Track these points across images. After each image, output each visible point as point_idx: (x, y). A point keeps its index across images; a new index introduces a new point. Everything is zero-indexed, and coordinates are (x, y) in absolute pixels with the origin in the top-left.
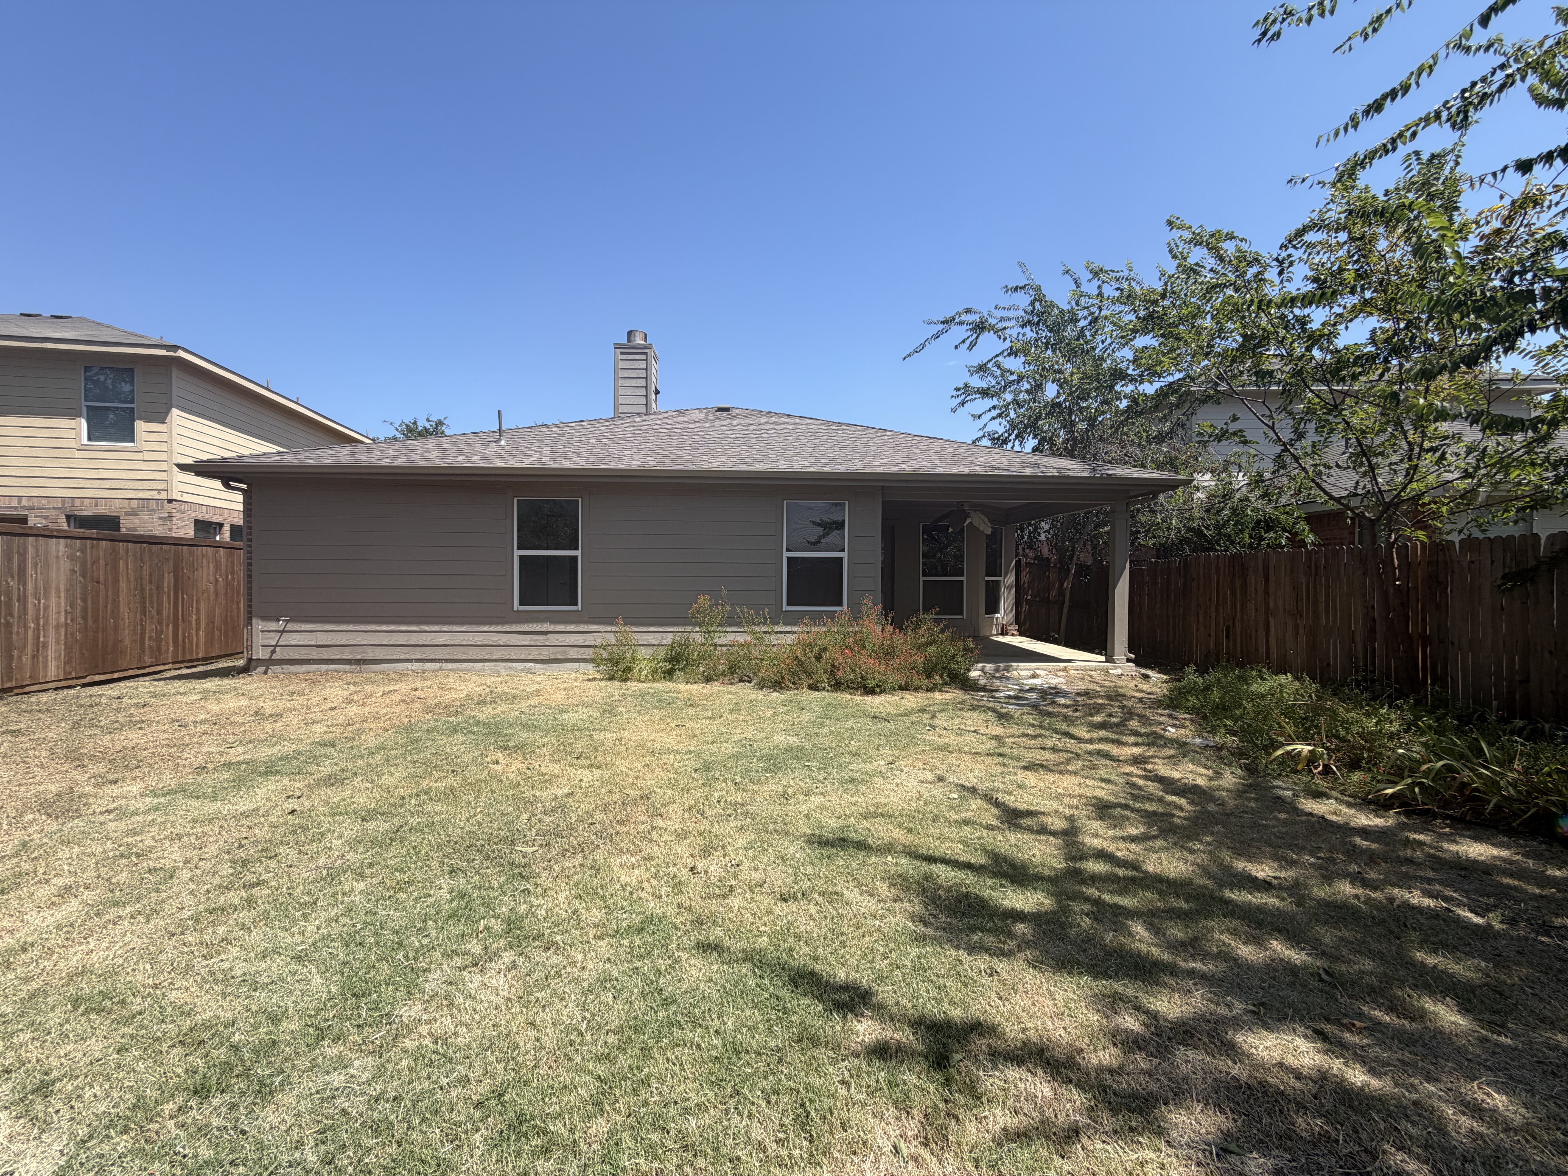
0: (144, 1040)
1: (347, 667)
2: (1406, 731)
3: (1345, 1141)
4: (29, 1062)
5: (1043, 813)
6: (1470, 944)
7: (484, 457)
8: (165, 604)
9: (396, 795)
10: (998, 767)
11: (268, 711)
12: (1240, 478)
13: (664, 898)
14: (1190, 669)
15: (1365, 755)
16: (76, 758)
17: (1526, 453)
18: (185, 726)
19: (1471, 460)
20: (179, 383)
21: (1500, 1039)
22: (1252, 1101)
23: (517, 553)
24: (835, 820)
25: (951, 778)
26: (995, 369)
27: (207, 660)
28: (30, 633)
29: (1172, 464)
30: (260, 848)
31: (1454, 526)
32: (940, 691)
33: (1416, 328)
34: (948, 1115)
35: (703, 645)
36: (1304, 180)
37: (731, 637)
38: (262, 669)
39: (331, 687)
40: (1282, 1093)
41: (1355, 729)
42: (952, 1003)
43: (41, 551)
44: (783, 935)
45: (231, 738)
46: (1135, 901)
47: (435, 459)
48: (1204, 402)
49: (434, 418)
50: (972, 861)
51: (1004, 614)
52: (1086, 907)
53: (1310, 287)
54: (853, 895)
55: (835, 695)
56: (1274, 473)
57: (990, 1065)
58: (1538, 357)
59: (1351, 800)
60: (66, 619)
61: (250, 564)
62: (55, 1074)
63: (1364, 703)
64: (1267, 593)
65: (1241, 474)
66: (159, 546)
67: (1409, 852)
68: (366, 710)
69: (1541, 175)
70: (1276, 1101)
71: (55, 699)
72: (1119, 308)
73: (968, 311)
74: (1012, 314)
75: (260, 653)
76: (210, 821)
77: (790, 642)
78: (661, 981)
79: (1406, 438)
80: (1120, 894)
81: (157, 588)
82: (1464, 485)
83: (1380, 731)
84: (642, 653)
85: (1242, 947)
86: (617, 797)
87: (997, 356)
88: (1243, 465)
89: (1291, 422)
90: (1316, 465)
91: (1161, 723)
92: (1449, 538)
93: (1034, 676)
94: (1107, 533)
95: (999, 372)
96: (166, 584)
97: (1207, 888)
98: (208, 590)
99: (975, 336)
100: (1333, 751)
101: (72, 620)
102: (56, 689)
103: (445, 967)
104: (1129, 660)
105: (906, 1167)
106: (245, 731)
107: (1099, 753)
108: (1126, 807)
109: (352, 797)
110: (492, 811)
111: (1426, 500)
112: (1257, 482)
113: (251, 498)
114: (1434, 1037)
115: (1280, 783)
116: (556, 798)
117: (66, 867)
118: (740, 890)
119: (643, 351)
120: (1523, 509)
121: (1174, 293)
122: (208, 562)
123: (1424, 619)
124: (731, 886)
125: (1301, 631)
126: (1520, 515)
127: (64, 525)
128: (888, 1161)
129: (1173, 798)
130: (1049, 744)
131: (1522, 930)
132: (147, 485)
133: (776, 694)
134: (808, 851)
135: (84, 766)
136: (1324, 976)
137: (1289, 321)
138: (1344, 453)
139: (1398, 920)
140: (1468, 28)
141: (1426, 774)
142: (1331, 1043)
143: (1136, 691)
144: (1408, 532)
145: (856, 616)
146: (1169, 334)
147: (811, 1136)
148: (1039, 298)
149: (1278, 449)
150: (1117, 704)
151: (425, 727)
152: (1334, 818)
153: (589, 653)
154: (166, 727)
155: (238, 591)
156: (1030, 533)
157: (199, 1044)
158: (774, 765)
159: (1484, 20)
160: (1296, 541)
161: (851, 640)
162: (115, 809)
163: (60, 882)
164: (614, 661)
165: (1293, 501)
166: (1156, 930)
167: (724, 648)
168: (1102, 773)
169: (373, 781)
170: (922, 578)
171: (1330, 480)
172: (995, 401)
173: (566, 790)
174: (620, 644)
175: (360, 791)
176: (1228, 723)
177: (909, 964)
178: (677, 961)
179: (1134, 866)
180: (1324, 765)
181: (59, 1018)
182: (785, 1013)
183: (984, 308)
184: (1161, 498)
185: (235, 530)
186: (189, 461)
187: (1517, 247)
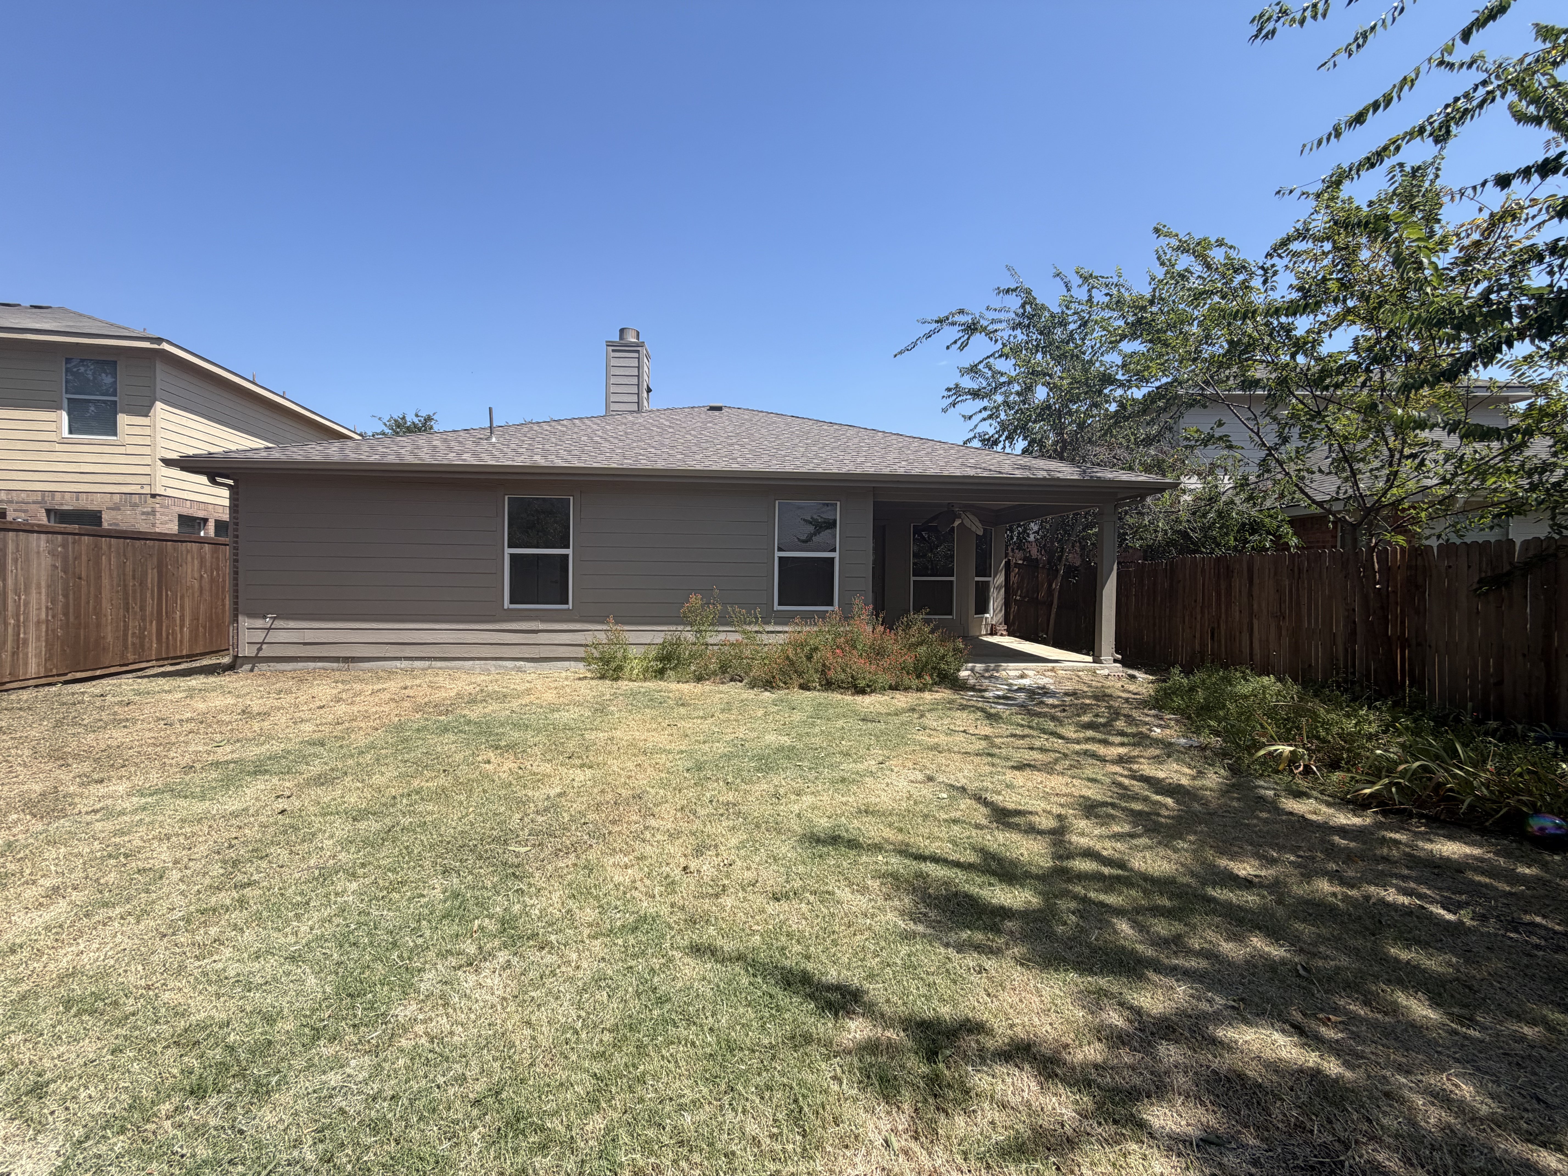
0: (138, 1041)
1: (335, 665)
2: (1384, 732)
3: (1320, 1131)
4: (22, 1063)
5: (1031, 813)
6: (1441, 940)
7: (475, 454)
8: (149, 601)
9: (387, 795)
10: (987, 767)
11: (255, 709)
12: (1226, 481)
13: (658, 898)
14: (1176, 670)
15: (1345, 756)
16: (60, 757)
17: (1501, 460)
18: (171, 725)
19: (1449, 467)
20: (162, 376)
21: (1469, 1032)
22: (1231, 1093)
23: (508, 551)
24: (826, 819)
25: (941, 778)
26: (986, 370)
27: (191, 657)
28: (10, 630)
29: (1159, 467)
30: (250, 848)
31: (1433, 531)
32: (930, 690)
33: (1397, 337)
34: (938, 1109)
35: (694, 644)
36: (1291, 192)
37: (722, 636)
38: (248, 667)
39: (318, 685)
40: (1260, 1086)
41: (1335, 730)
42: (941, 1000)
43: (22, 546)
44: (775, 934)
45: (218, 737)
46: (1120, 899)
47: (426, 457)
48: (1192, 406)
49: (424, 414)
50: (962, 860)
51: (994, 614)
52: (1073, 905)
53: (1295, 295)
54: (844, 894)
55: (825, 694)
56: (1259, 476)
57: (978, 1061)
58: (1515, 367)
59: (1330, 799)
60: (47, 616)
61: (236, 561)
62: (48, 1075)
63: (1344, 705)
64: (1250, 595)
65: (1227, 477)
66: (143, 542)
67: (1385, 851)
68: (355, 708)
69: (1519, 190)
70: (1254, 1093)
71: (36, 697)
72: (1107, 314)
73: (961, 312)
74: (1003, 316)
75: (247, 651)
76: (199, 821)
77: (781, 642)
78: (656, 980)
79: (1387, 444)
80: (1106, 893)
81: (141, 584)
82: (1442, 491)
83: (1360, 731)
84: (633, 651)
85: (1223, 944)
86: (609, 797)
87: (988, 357)
88: (1229, 468)
89: (1275, 427)
90: (1299, 470)
91: (1147, 724)
92: (1427, 543)
93: (1022, 676)
94: (1095, 534)
95: (990, 374)
96: (149, 580)
97: (1190, 887)
98: (192, 587)
99: (966, 337)
100: (1314, 752)
101: (53, 617)
102: (36, 686)
103: (439, 966)
104: (1115, 661)
105: (897, 1160)
106: (232, 730)
107: (1085, 752)
108: (1113, 805)
109: (343, 797)
110: (484, 811)
111: (1406, 506)
112: (1242, 485)
113: (237, 493)
114: (1406, 1030)
115: (1262, 783)
116: (548, 797)
117: (53, 868)
118: (732, 890)
119: (635, 348)
120: (1499, 515)
121: (1162, 299)
122: (193, 559)
123: (1403, 623)
124: (724, 886)
125: (1284, 633)
126: (1496, 521)
127: (44, 520)
128: (879, 1156)
129: (1158, 798)
130: (1037, 744)
131: (1491, 927)
132: (129, 479)
133: (767, 694)
134: (800, 850)
135: (68, 765)
136: (1302, 972)
137: (1274, 328)
138: (1327, 458)
139: (1373, 917)
140: (1450, 43)
141: (1403, 774)
142: (1307, 1037)
143: (1124, 691)
144: (1388, 536)
145: (847, 616)
146: (1157, 339)
147: (804, 1130)
148: (1029, 300)
149: (1263, 453)
150: (1105, 704)
151: (416, 726)
152: (1314, 817)
153: (581, 652)
154: (152, 725)
155: (223, 587)
156: (1019, 533)
157: (194, 1044)
158: (766, 764)
159: (1466, 36)
160: (1280, 545)
161: (842, 639)
162: (102, 809)
163: (48, 883)
164: (606, 661)
165: (1277, 504)
166: (1140, 927)
167: (716, 648)
168: (1089, 772)
169: (363, 781)
170: (913, 578)
171: (1313, 485)
172: (985, 403)
173: (558, 790)
174: (611, 643)
175: (350, 790)
176: (1212, 723)
177: (899, 962)
178: (670, 960)
179: (1121, 864)
180: (1305, 766)
181: (51, 1019)
182: (778, 1011)
183: (976, 309)
184: (1149, 500)
185: (220, 526)
186: (174, 456)
187: (1495, 259)
